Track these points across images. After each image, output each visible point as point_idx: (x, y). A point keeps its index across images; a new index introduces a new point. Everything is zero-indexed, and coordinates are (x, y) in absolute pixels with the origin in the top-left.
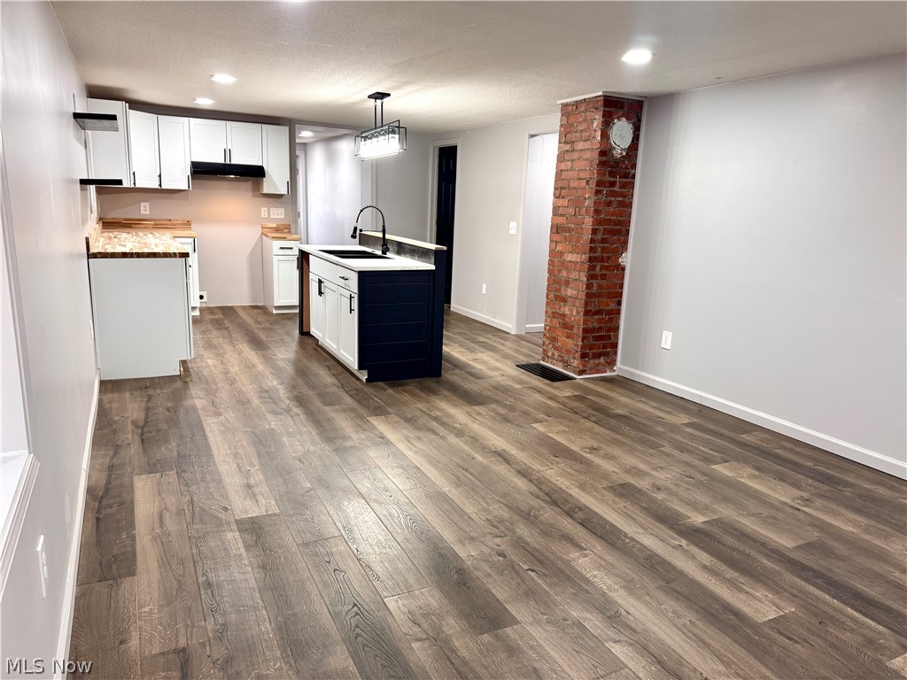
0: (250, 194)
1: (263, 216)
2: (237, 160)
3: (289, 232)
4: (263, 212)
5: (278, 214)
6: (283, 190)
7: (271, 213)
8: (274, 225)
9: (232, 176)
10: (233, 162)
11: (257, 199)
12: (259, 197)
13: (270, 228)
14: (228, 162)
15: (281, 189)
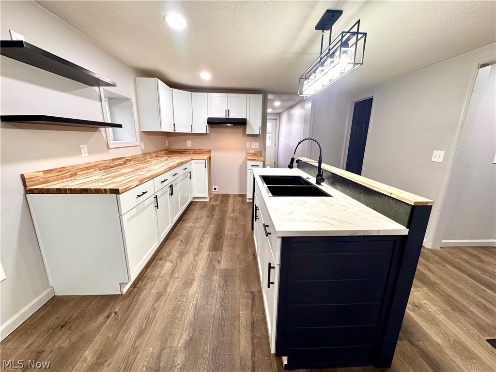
0: (241, 135)
1: (247, 147)
2: (233, 115)
3: (261, 156)
4: (247, 145)
5: (255, 145)
6: (257, 132)
7: (252, 145)
8: (253, 152)
9: (229, 125)
10: (230, 117)
11: (245, 138)
12: (246, 136)
13: (251, 153)
14: (227, 117)
15: (256, 131)
